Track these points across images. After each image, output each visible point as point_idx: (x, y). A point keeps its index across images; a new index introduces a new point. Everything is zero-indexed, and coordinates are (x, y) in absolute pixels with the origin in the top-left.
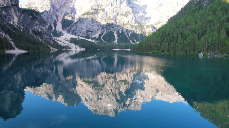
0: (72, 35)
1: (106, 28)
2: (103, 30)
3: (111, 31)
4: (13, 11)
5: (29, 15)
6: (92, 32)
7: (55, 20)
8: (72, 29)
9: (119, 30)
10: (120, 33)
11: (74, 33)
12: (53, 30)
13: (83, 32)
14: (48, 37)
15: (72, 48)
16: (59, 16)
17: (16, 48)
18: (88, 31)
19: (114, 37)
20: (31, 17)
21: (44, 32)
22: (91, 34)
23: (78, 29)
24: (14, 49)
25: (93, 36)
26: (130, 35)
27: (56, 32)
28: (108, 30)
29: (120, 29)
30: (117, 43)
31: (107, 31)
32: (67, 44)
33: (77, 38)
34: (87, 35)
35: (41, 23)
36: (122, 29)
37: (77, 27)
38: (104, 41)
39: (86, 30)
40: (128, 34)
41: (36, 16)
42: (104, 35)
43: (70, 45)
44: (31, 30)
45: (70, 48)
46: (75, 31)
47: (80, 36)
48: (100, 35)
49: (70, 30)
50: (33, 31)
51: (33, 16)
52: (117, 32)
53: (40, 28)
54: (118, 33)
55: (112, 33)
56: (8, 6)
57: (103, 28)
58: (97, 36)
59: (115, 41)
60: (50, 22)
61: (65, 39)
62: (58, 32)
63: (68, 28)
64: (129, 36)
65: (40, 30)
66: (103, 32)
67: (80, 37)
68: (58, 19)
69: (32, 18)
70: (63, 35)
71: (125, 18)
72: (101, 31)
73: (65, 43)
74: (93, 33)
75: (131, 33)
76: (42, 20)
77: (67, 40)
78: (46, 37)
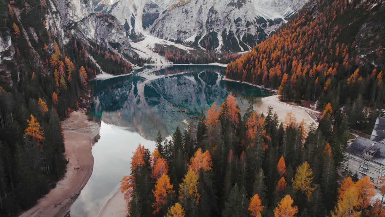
0: (156, 38)
1: (206, 27)
2: (201, 30)
3: (213, 32)
4: (90, 22)
5: (104, 22)
6: (185, 33)
7: (133, 15)
8: (157, 30)
9: (225, 31)
10: (227, 34)
11: (160, 35)
12: (130, 30)
13: (172, 33)
14: (126, 48)
15: (156, 63)
16: (138, 7)
17: (103, 72)
18: (180, 32)
19: (217, 41)
20: (106, 24)
21: (122, 42)
22: (184, 36)
23: (165, 28)
24: (102, 73)
25: (187, 40)
26: (241, 38)
27: (135, 33)
28: (210, 29)
29: (227, 28)
30: (220, 52)
31: (207, 31)
32: (149, 56)
33: (164, 43)
34: (178, 38)
35: (118, 31)
36: (231, 29)
37: (163, 26)
38: (201, 48)
39: (177, 31)
40: (239, 37)
41: (112, 22)
42: (202, 37)
43: (153, 57)
44: (107, 40)
45: (154, 62)
46: (161, 31)
47: (168, 39)
48: (197, 38)
49: (154, 30)
50: (110, 43)
51: (108, 22)
52: (223, 33)
53: (117, 37)
54: (224, 35)
55: (214, 35)
56: (85, 17)
57: (201, 27)
58: (192, 39)
59: (217, 48)
60: (126, 18)
61: (148, 46)
62: (137, 34)
63: (151, 27)
64: (240, 40)
65: (117, 41)
66: (202, 33)
67: (168, 41)
68: (136, 13)
69: (108, 26)
70: (144, 39)
71: (237, 9)
72: (199, 32)
73: (147, 53)
74: (187, 35)
75: (243, 34)
76: (119, 26)
77: (150, 49)
78: (124, 48)
